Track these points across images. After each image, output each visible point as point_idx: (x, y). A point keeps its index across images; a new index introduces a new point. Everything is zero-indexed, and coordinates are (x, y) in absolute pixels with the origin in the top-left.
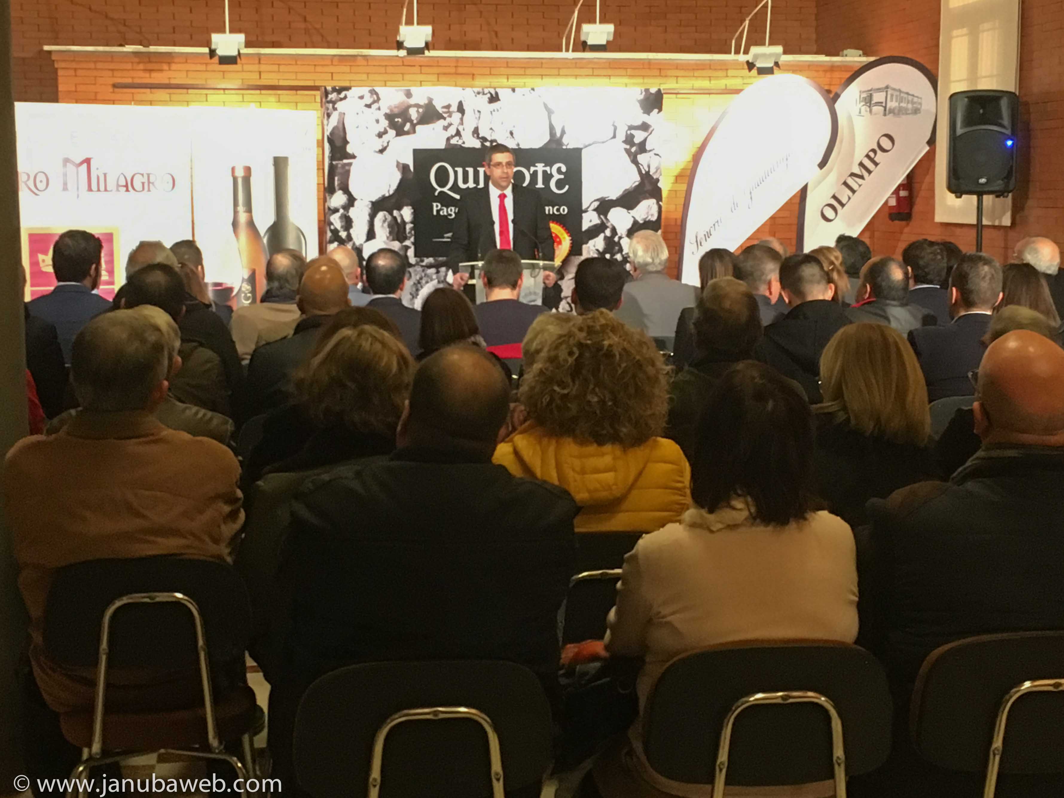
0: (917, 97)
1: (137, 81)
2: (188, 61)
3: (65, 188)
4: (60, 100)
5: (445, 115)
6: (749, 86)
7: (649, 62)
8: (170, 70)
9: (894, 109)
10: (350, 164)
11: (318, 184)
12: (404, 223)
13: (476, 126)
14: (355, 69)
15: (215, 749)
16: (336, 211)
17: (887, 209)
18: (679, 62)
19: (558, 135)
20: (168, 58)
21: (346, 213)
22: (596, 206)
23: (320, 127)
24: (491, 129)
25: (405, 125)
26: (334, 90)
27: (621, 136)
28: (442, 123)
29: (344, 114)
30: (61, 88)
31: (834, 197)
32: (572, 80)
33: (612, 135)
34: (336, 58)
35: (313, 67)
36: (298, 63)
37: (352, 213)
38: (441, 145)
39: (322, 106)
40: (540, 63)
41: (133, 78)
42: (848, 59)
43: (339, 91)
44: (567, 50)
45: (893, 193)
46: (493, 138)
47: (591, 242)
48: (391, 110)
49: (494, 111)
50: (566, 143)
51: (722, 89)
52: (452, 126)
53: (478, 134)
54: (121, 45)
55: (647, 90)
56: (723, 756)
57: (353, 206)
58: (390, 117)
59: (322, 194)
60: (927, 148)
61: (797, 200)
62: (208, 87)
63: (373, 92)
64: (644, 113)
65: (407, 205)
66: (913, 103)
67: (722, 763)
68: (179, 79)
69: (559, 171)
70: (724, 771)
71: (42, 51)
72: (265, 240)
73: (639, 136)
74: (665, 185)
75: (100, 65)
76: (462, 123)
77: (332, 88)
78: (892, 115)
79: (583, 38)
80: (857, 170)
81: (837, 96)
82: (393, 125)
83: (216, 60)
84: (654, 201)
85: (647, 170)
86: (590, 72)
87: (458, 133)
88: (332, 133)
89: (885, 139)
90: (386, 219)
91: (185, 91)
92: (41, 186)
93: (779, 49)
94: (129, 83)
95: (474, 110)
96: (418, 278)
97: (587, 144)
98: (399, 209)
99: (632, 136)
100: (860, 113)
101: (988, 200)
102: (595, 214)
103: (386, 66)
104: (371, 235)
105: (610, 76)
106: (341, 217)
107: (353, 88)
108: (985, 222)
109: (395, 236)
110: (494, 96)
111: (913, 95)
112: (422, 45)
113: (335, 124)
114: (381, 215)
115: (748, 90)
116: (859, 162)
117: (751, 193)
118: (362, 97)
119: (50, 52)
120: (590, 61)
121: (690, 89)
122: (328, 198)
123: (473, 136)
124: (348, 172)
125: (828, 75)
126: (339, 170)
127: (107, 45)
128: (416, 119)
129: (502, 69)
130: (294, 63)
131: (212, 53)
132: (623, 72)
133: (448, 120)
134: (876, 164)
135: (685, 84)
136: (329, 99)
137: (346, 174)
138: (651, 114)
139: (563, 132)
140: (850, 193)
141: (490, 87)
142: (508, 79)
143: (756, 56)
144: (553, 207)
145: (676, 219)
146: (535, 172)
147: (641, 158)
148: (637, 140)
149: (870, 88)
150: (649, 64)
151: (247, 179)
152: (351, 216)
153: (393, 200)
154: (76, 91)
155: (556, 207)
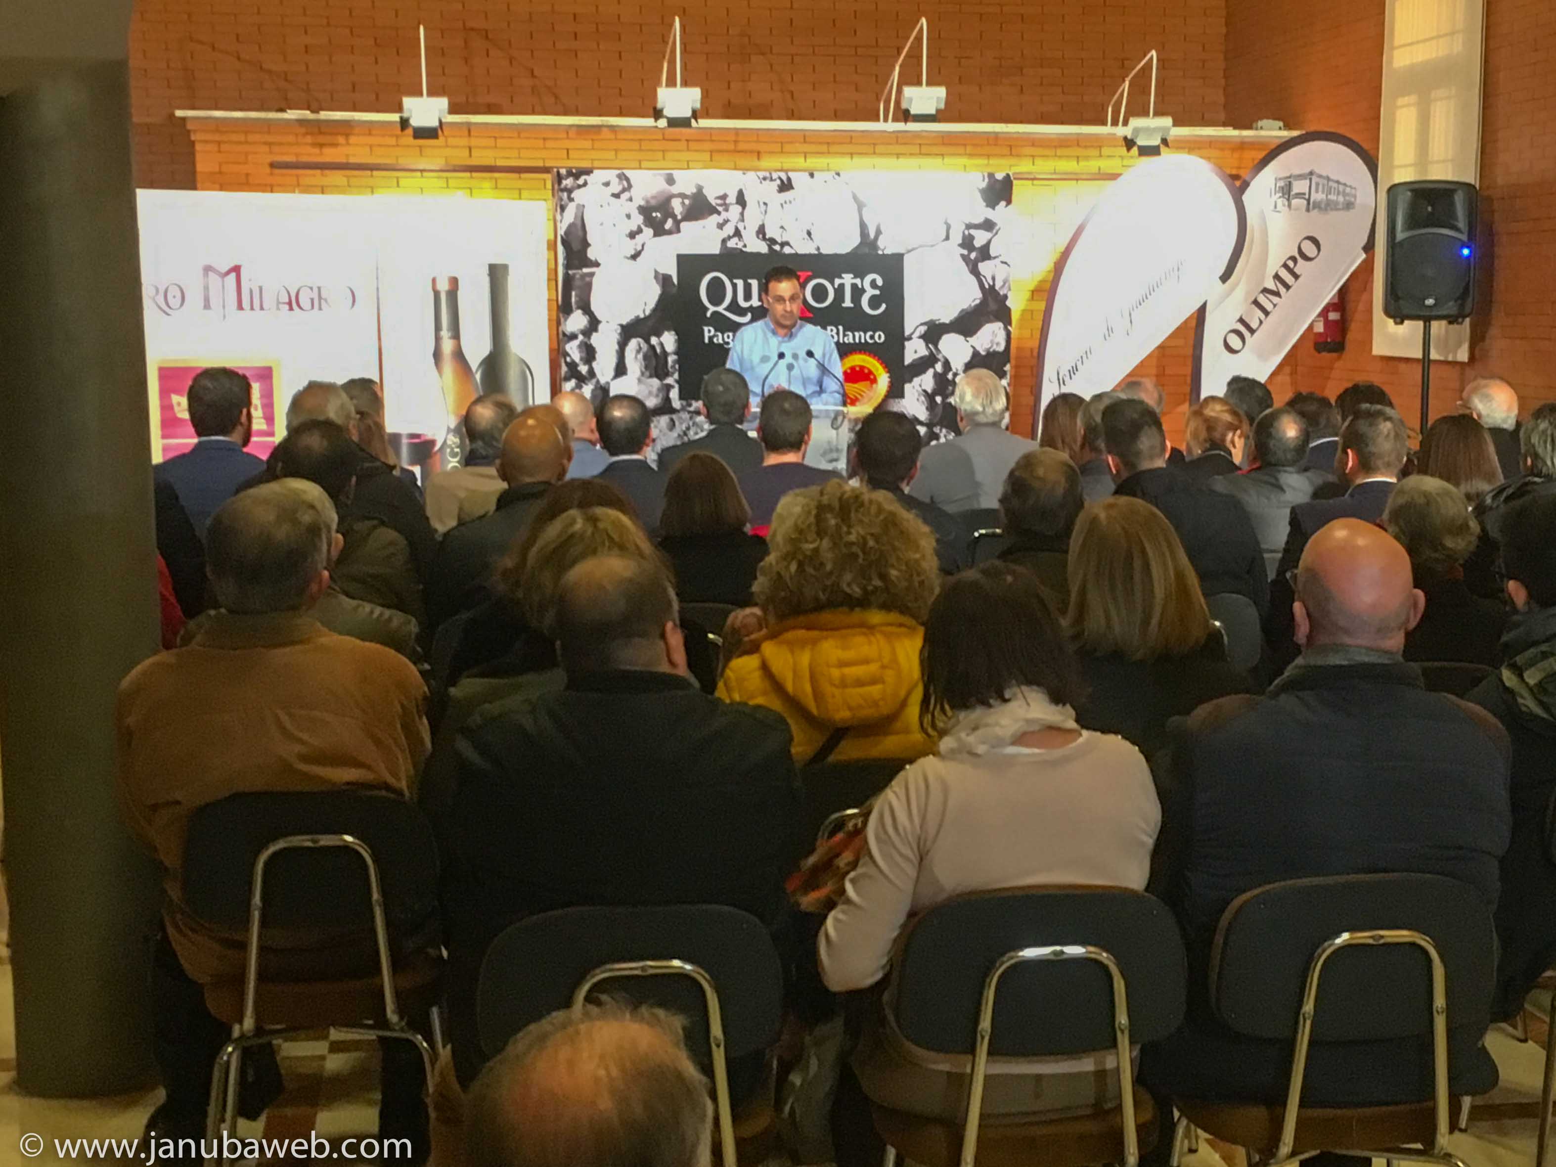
0: (1350, 187)
1: (304, 159)
2: (374, 132)
3: (207, 306)
4: (198, 185)
5: (720, 209)
6: (1130, 169)
7: (996, 136)
8: (348, 144)
9: (1320, 202)
10: (592, 275)
11: (549, 300)
12: (665, 354)
13: (761, 223)
14: (597, 144)
15: (395, 1026)
16: (573, 337)
17: (1312, 337)
18: (1037, 136)
19: (872, 235)
20: (346, 128)
21: (586, 340)
22: (923, 332)
23: (552, 223)
24: (782, 227)
25: (665, 222)
26: (570, 174)
27: (957, 238)
28: (714, 219)
29: (584, 206)
30: (199, 167)
31: (1241, 321)
32: (892, 161)
33: (944, 237)
34: (574, 129)
35: (542, 141)
36: (522, 136)
37: (595, 340)
38: (716, 250)
39: (553, 195)
40: (849, 138)
41: (297, 155)
42: (1263, 133)
43: (576, 174)
44: (886, 119)
45: (1319, 315)
46: (784, 239)
47: (917, 380)
48: (647, 202)
49: (786, 202)
50: (882, 247)
51: (1092, 174)
52: (729, 223)
53: (764, 235)
54: (282, 110)
55: (991, 176)
56: (985, 1023)
57: (596, 330)
58: (645, 211)
59: (554, 313)
60: (1364, 256)
61: (1194, 323)
62: (399, 167)
63: (622, 177)
64: (987, 206)
65: (668, 330)
66: (1345, 194)
67: (984, 1031)
68: (360, 156)
69: (873, 284)
70: (987, 1040)
71: (172, 117)
72: (478, 377)
73: (980, 238)
74: (1017, 303)
75: (251, 138)
76: (742, 220)
77: (567, 172)
78: (1316, 211)
79: (904, 106)
80: (1271, 284)
81: (1245, 185)
82: (650, 221)
83: (410, 131)
84: (1000, 325)
85: (991, 283)
86: (916, 149)
87: (737, 233)
88: (567, 232)
89: (1308, 242)
90: (640, 348)
91: (369, 173)
92: (175, 302)
93: (1167, 121)
94: (292, 162)
95: (759, 202)
96: (684, 427)
97: (910, 248)
98: (659, 335)
99: (971, 238)
100: (1276, 207)
101: (1437, 327)
102: (922, 343)
103: (641, 140)
104: (620, 370)
105: (942, 155)
106: (580, 346)
107: (595, 171)
108: (1435, 356)
109: (653, 372)
110: (786, 182)
111: (1345, 185)
112: (689, 114)
113: (572, 220)
114: (633, 344)
115: (1128, 177)
116: (1273, 273)
117: (1130, 315)
118: (607, 184)
119: (184, 119)
120: (917, 135)
121: (1051, 174)
122: (562, 320)
123: (758, 237)
124: (589, 286)
125: (1236, 155)
126: (577, 283)
127: (262, 108)
128: (681, 213)
129: (797, 145)
130: (516, 135)
131: (404, 123)
132: (961, 150)
133: (724, 215)
134: (1296, 277)
135: (1043, 166)
136: (563, 186)
137: (587, 288)
138: (997, 208)
139: (878, 232)
140: (1262, 316)
141: (781, 170)
142: (805, 158)
143: (1136, 131)
144: (865, 333)
145: (1032, 350)
146: (842, 286)
147: (984, 267)
148: (978, 243)
149: (1288, 175)
150: (995, 139)
151: (453, 295)
152: (594, 345)
153: (650, 323)
154: (220, 173)
155: (869, 333)
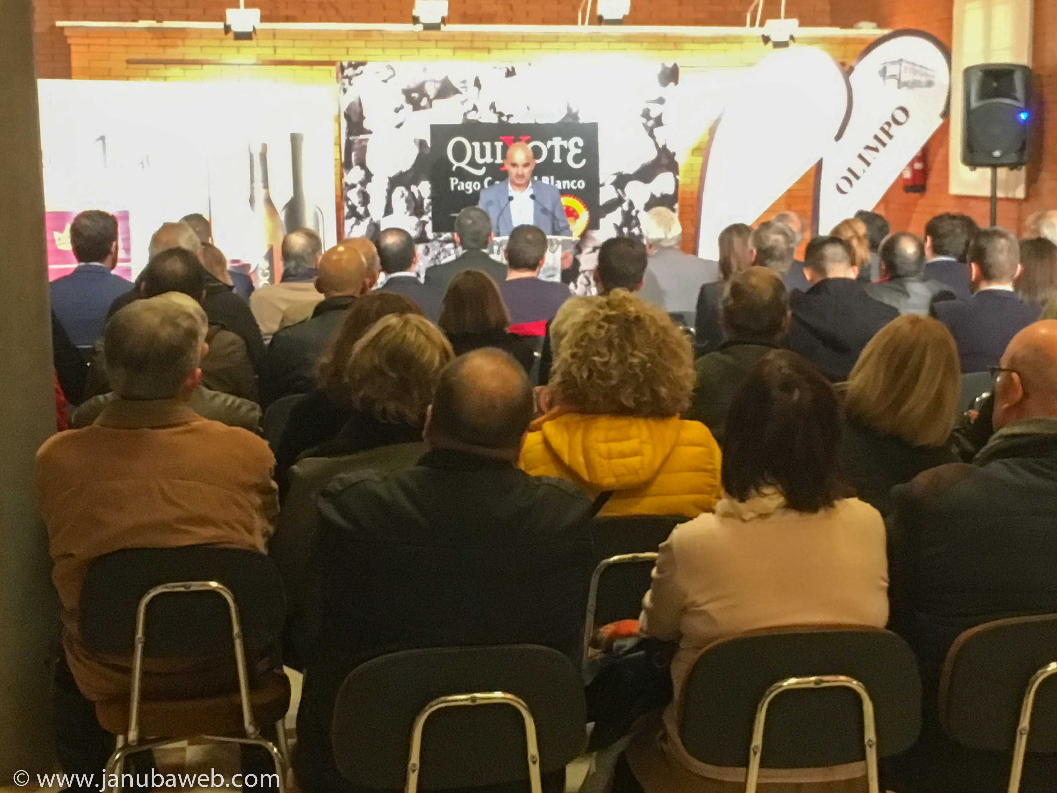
0: (930, 70)
1: (152, 57)
2: (203, 37)
4: (73, 77)
5: (462, 90)
6: (764, 59)
7: (665, 36)
8: (184, 46)
9: (908, 82)
10: (366, 140)
11: (335, 160)
13: (493, 101)
14: (369, 45)
15: (251, 734)
16: (353, 186)
17: (901, 182)
18: (696, 35)
19: (575, 110)
20: (182, 34)
21: (363, 188)
22: (613, 180)
23: (337, 102)
25: (421, 100)
26: (350, 65)
27: (639, 111)
28: (457, 98)
30: (74, 64)
31: (850, 170)
32: (588, 55)
34: (351, 33)
35: (328, 42)
36: (313, 37)
37: (369, 188)
38: (458, 121)
39: (337, 81)
40: (556, 38)
41: (146, 54)
42: (862, 31)
43: (355, 66)
44: (583, 23)
45: (908, 165)
46: (510, 112)
47: (608, 216)
48: (408, 86)
49: (511, 85)
50: (581, 118)
51: (737, 63)
52: (469, 101)
53: (495, 109)
54: (134, 20)
55: (663, 65)
56: (758, 740)
57: (370, 181)
58: (407, 93)
59: (339, 169)
60: (941, 121)
61: (813, 173)
62: (223, 62)
63: (389, 67)
64: (661, 86)
65: (425, 180)
66: (926, 76)
67: (756, 747)
68: (193, 53)
69: (576, 145)
70: (758, 755)
71: (54, 27)
72: (282, 217)
73: (655, 110)
74: (682, 159)
75: (113, 41)
76: (479, 98)
77: (348, 63)
78: (905, 88)
79: (599, 12)
80: (872, 143)
81: (851, 69)
82: (410, 100)
83: (231, 35)
84: (671, 174)
85: (664, 144)
86: (606, 47)
87: (475, 108)
88: (349, 109)
89: (899, 111)
90: (403, 195)
91: (199, 67)
93: (794, 22)
94: (142, 59)
95: (490, 84)
96: (436, 252)
97: (602, 119)
98: (417, 184)
99: (649, 110)
101: (1002, 172)
102: (612, 189)
103: (402, 41)
105: (625, 49)
106: (358, 193)
107: (369, 63)
108: (1000, 194)
109: (413, 211)
110: (511, 70)
111: (926, 68)
112: (439, 20)
113: (352, 100)
114: (398, 191)
115: (762, 63)
116: (874, 135)
118: (378, 72)
119: (62, 28)
120: (606, 35)
121: (705, 63)
122: (345, 174)
123: (490, 111)
124: (365, 148)
125: (844, 48)
126: (356, 146)
127: (120, 20)
128: (433, 94)
129: (517, 43)
130: (309, 37)
131: (227, 29)
132: (639, 46)
133: (465, 95)
134: (890, 137)
135: (701, 57)
136: (345, 74)
137: (363, 150)
138: (668, 87)
139: (579, 110)
140: (865, 166)
141: (507, 62)
142: (524, 53)
143: (772, 30)
145: (692, 193)
146: (552, 148)
147: (658, 132)
148: (654, 114)
149: (884, 62)
150: (664, 39)
151: (263, 157)
152: (369, 192)
153: (411, 175)
154: (89, 68)
155: (574, 181)
